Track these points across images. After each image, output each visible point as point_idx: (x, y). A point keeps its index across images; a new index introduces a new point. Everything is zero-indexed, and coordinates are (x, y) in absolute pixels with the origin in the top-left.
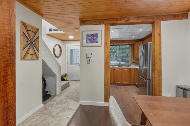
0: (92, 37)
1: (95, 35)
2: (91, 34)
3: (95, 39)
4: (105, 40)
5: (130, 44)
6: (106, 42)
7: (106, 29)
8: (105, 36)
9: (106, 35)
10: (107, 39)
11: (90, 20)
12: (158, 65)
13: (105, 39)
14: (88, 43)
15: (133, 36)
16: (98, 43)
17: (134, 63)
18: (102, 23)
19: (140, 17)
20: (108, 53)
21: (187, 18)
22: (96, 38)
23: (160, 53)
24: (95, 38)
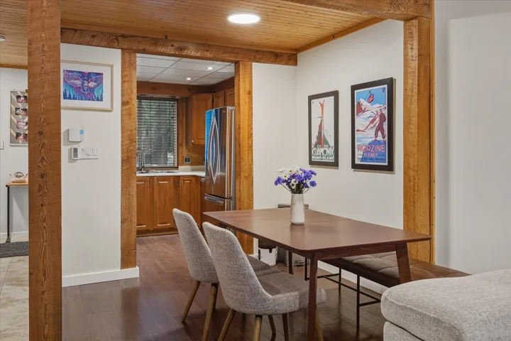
0: (83, 83)
1: (93, 77)
2: (79, 72)
3: (91, 90)
4: (122, 95)
5: (177, 97)
6: (125, 100)
7: (127, 65)
8: (123, 82)
9: (126, 79)
10: (129, 91)
11: (76, 30)
12: (246, 162)
13: (122, 90)
14: (70, 98)
15: (188, 77)
16: (102, 100)
17: (187, 160)
18: (116, 44)
19: (209, 46)
20: (131, 131)
21: (295, 64)
22: (95, 87)
23: (250, 136)
24: (92, 84)
